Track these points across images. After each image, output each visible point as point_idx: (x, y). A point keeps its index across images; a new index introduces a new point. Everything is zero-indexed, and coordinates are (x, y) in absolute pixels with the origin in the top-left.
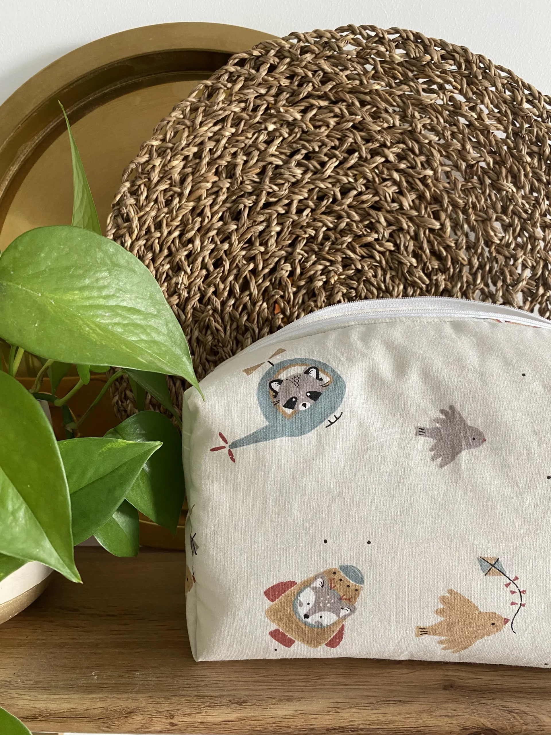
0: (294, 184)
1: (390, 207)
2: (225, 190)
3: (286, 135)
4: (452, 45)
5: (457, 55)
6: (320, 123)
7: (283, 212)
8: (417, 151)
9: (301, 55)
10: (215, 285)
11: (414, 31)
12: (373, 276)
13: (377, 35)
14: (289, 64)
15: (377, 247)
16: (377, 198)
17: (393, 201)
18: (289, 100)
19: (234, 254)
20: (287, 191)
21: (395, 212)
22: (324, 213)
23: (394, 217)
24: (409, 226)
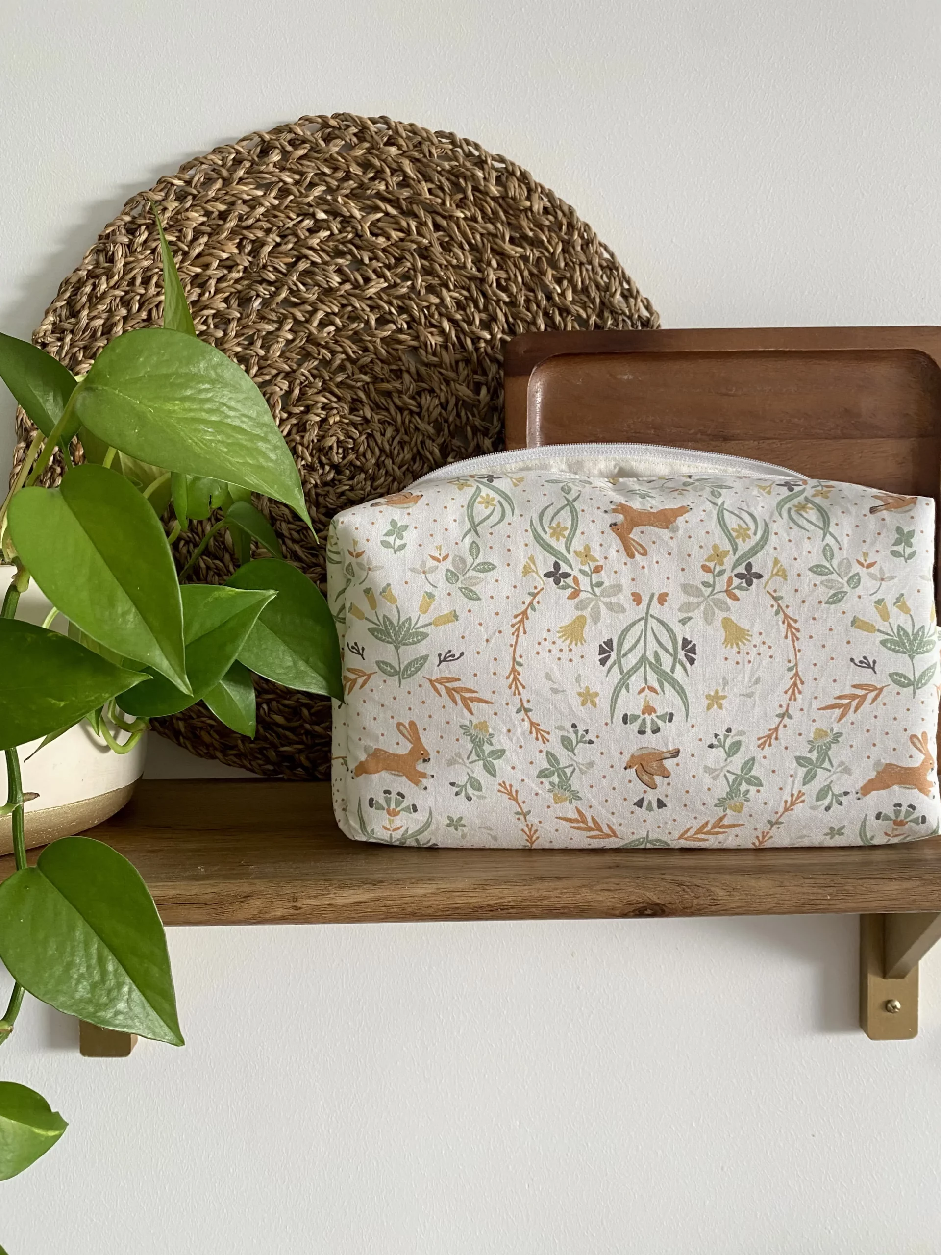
0: (325, 291)
1: (428, 359)
2: (241, 267)
3: (336, 232)
4: (560, 200)
5: (560, 214)
6: (380, 232)
7: (303, 319)
8: (481, 306)
9: (386, 144)
11: (523, 169)
12: (380, 432)
13: (479, 157)
14: (368, 149)
15: (396, 399)
16: (416, 343)
17: (434, 353)
18: (355, 192)
20: (316, 296)
22: (349, 338)
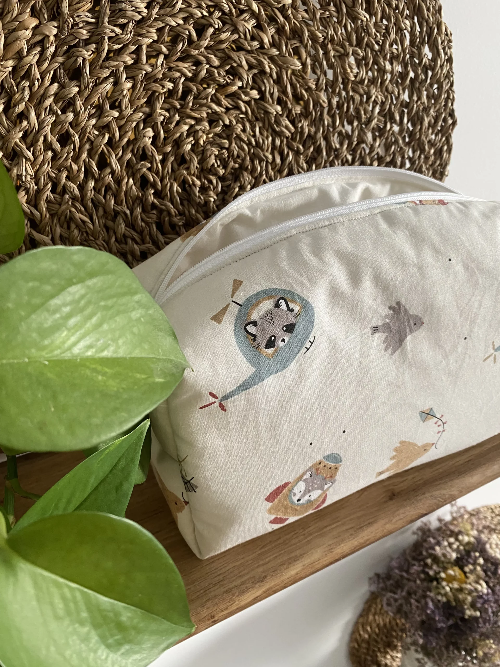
0: (140, 23)
1: (251, 46)
2: (52, 38)
10: (66, 168)
12: (241, 130)
15: (243, 97)
16: (236, 36)
17: (253, 39)
19: (83, 124)
21: (255, 52)
22: (180, 59)
23: (256, 59)
24: (271, 69)
